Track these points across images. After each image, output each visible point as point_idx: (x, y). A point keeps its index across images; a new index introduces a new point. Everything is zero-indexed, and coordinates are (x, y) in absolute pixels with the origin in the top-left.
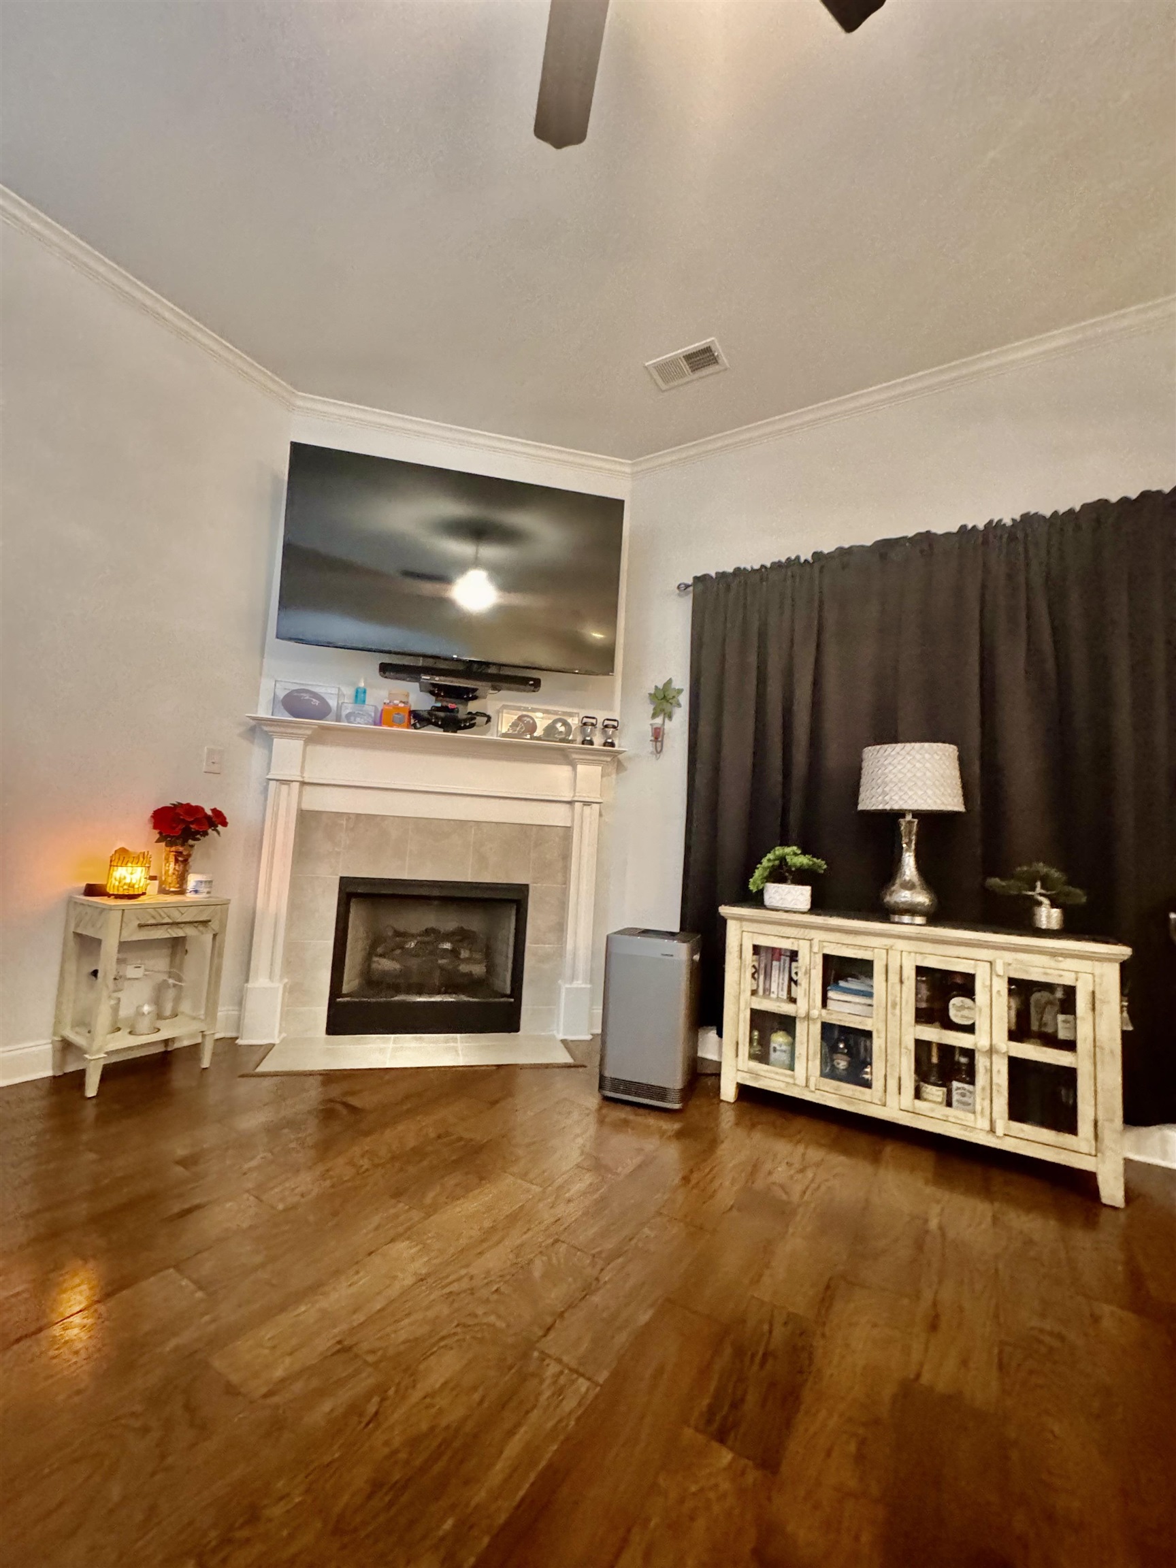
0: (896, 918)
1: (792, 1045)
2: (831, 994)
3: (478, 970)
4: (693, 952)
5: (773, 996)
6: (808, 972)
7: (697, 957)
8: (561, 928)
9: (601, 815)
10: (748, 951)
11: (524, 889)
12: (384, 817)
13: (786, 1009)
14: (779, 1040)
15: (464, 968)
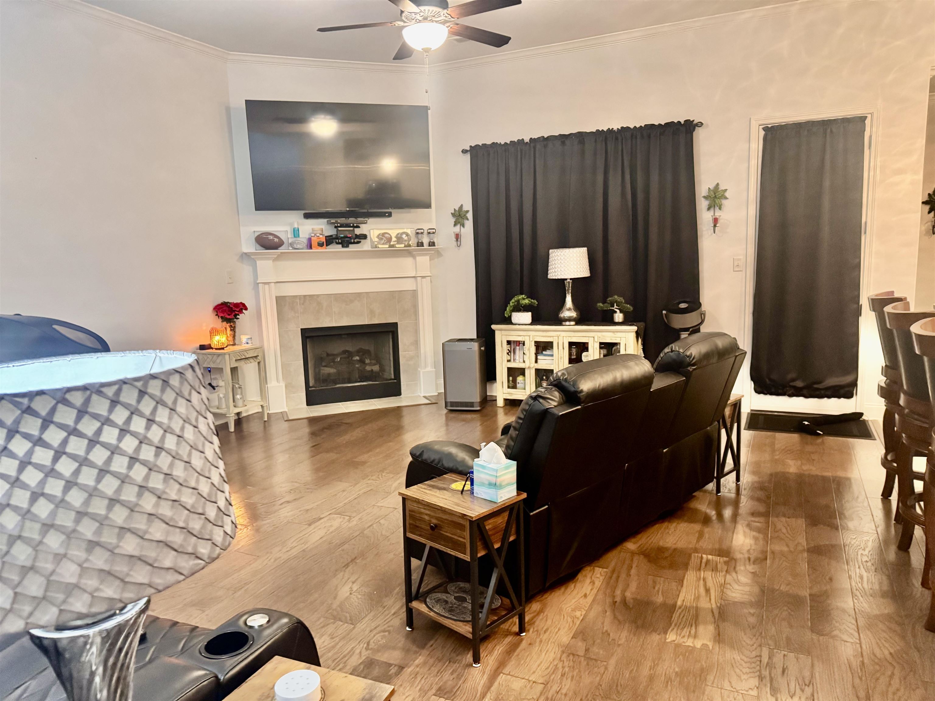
0: (564, 323)
1: (525, 380)
2: (539, 357)
3: (376, 368)
4: (480, 347)
5: (517, 361)
6: (529, 350)
7: (483, 348)
8: (416, 343)
9: (431, 282)
10: (505, 343)
11: (395, 325)
12: (318, 296)
13: (522, 365)
14: (520, 379)
15: (368, 368)
